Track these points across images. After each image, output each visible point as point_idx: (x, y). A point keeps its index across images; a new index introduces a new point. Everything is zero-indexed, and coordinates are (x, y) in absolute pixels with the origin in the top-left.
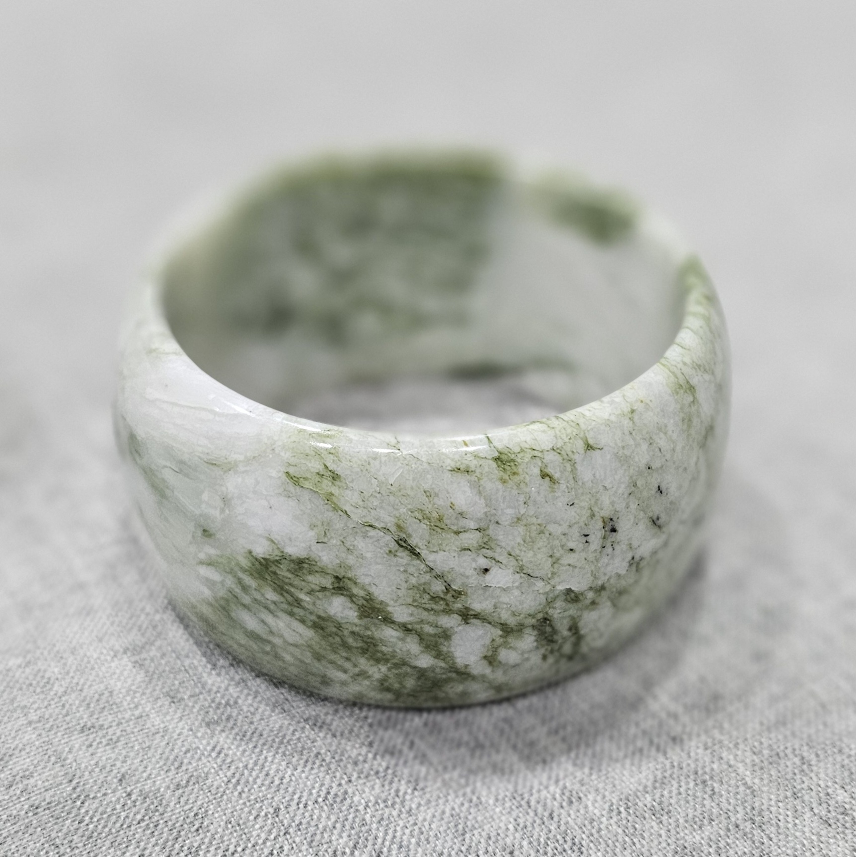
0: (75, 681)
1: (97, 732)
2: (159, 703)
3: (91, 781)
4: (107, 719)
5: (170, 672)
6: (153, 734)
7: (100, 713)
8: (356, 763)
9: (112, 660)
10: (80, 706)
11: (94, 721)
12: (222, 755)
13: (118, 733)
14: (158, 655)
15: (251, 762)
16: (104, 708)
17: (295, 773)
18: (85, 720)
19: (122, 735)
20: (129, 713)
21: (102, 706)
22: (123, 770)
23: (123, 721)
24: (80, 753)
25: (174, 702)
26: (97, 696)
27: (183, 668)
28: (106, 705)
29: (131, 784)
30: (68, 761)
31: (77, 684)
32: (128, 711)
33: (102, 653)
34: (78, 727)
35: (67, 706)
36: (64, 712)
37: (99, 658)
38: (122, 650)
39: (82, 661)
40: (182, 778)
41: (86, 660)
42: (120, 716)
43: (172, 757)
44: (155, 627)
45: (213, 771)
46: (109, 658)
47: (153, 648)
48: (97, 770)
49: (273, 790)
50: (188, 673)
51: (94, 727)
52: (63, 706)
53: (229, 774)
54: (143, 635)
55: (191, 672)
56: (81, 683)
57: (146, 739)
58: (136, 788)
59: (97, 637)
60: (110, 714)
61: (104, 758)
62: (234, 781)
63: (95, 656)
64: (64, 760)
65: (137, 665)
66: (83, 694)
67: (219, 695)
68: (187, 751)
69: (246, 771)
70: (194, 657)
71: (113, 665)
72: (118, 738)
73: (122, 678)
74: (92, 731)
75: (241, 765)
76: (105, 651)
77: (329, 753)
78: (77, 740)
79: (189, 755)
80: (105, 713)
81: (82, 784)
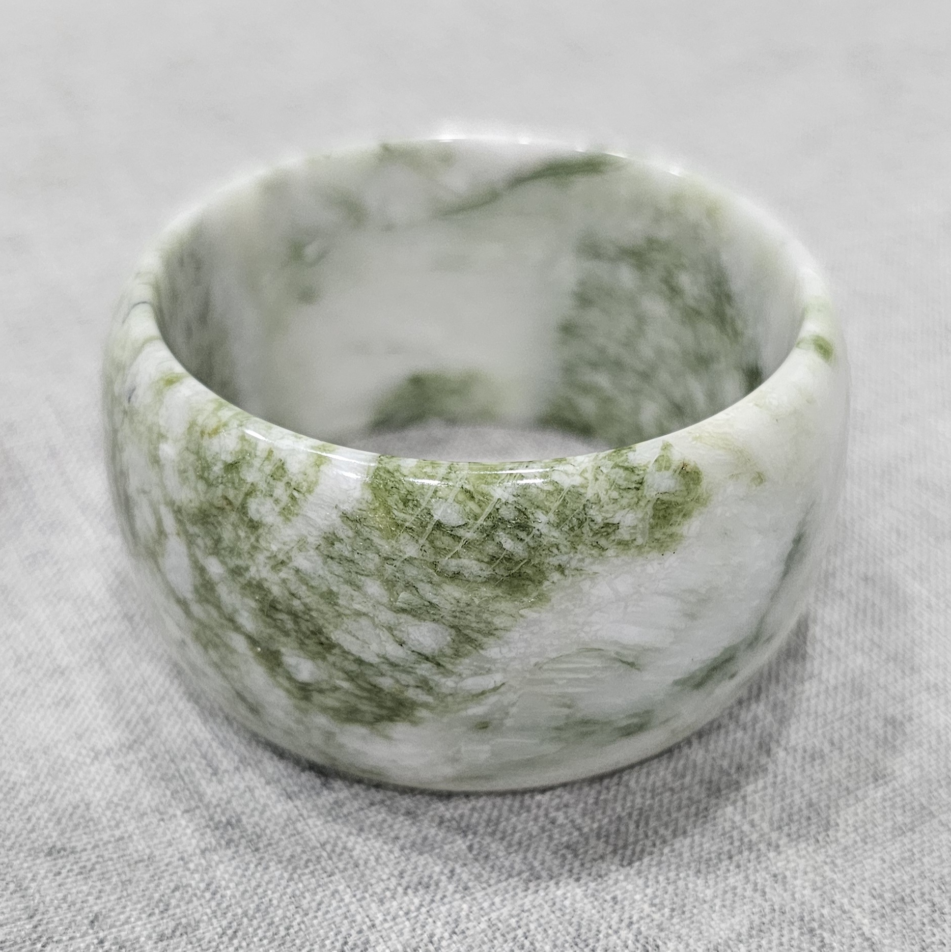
0: (46, 788)
1: (68, 856)
2: (146, 821)
3: (57, 919)
4: (80, 840)
5: (162, 779)
6: (136, 863)
7: (73, 831)
8: (382, 902)
9: (92, 763)
10: (50, 820)
11: (65, 841)
12: (218, 896)
13: (94, 860)
14: (149, 757)
15: (252, 906)
16: (79, 824)
17: (305, 919)
18: (54, 839)
19: (97, 863)
20: (109, 832)
21: (76, 821)
22: (96, 909)
23: (101, 843)
24: (46, 881)
25: (163, 820)
26: (70, 809)
27: (177, 774)
28: (81, 820)
29: (104, 927)
30: (31, 891)
31: (48, 792)
32: (108, 830)
33: (80, 754)
34: (45, 848)
35: (34, 820)
36: (29, 827)
37: (76, 760)
38: (104, 751)
39: (55, 763)
40: (167, 925)
41: (60, 761)
42: (97, 837)
43: (157, 896)
44: (147, 722)
45: (205, 918)
46: (88, 761)
47: (143, 748)
48: (65, 906)
49: (276, 943)
50: (183, 780)
51: (65, 850)
52: (29, 819)
53: (224, 923)
54: (132, 732)
55: (186, 779)
56: (52, 792)
57: (127, 869)
58: (111, 933)
59: (76, 733)
60: (85, 833)
61: (74, 891)
62: (230, 932)
63: (72, 757)
64: (26, 889)
65: (122, 771)
66: (55, 806)
67: (219, 810)
68: (176, 889)
69: (245, 920)
70: (192, 760)
71: (93, 769)
72: (93, 865)
73: (103, 787)
74: (62, 853)
75: (240, 911)
76: (84, 752)
77: (348, 890)
78: (43, 866)
79: (177, 894)
80: (80, 831)
81: (45, 922)
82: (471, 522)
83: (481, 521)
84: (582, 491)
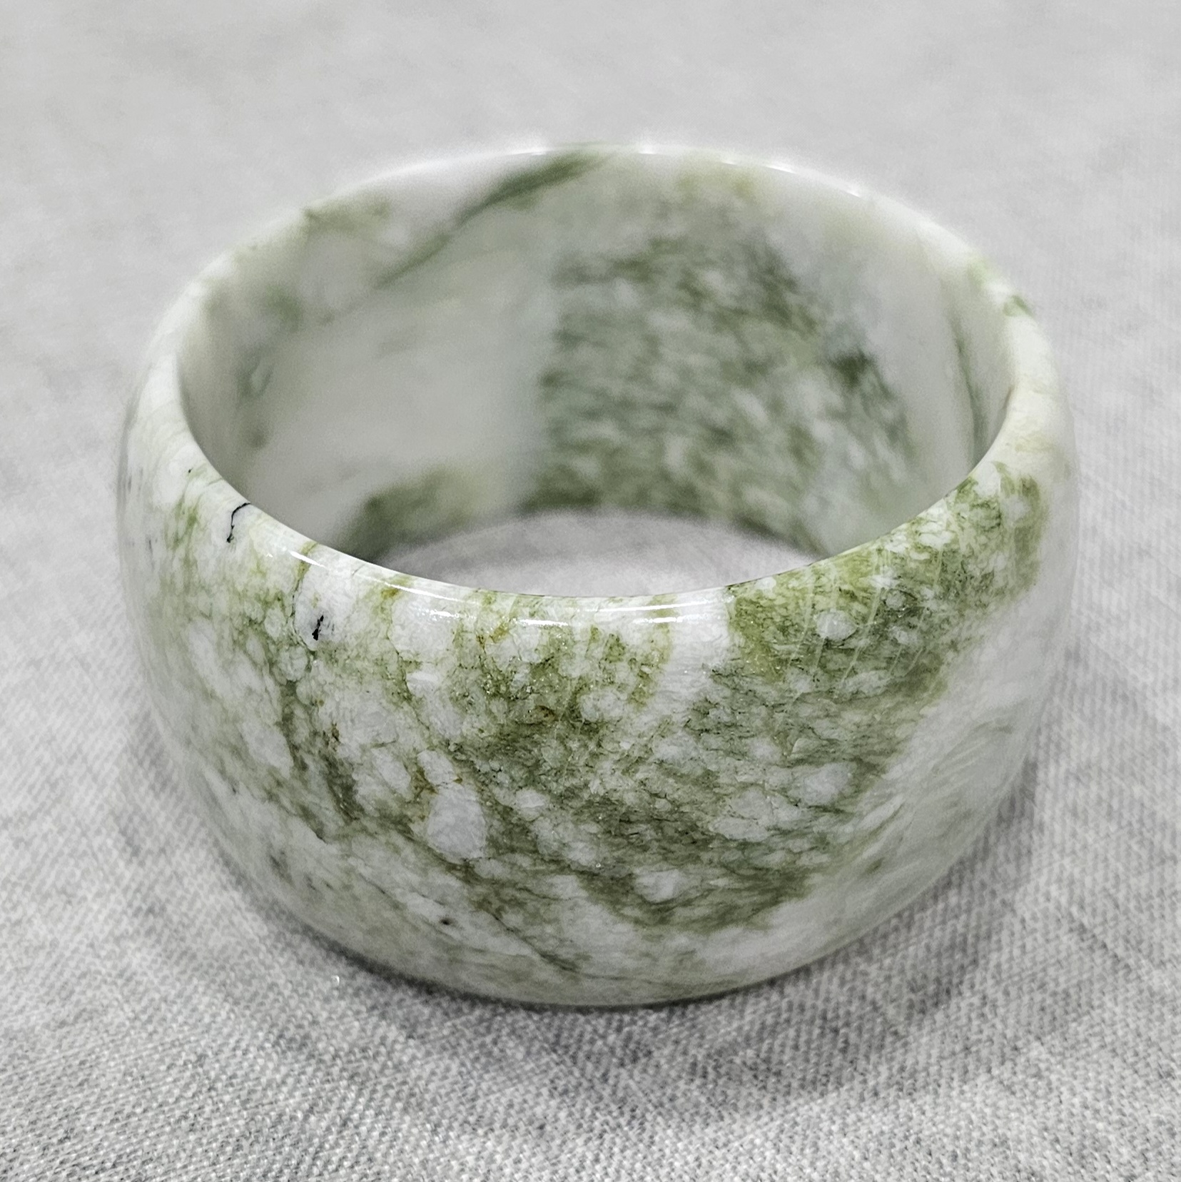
2: (49, 903)
5: (71, 855)
6: (35, 950)
12: (133, 983)
14: (55, 829)
15: (173, 992)
17: (236, 1009)
25: (70, 903)
27: (89, 852)
43: (58, 984)
44: (53, 786)
45: (115, 1003)
47: (49, 819)
49: (200, 1030)
50: (97, 859)
53: (138, 1008)
54: (35, 799)
55: (100, 856)
57: (24, 957)
62: (144, 1017)
65: (22, 845)
68: (84, 975)
69: (163, 1005)
70: (109, 835)
75: (157, 996)
79: (84, 982)
82: (861, 626)
83: (870, 622)
84: (955, 547)
